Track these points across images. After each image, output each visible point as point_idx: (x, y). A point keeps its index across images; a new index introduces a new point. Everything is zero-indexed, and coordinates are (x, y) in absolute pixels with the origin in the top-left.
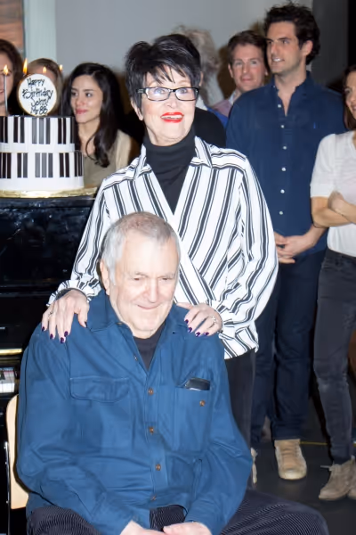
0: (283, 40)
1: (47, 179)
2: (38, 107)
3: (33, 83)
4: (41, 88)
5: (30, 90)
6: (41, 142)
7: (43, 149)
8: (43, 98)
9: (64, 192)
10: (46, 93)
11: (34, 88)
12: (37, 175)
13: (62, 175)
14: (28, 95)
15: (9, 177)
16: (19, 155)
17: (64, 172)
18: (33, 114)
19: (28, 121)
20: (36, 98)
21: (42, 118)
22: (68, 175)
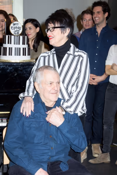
0: (98, 12)
1: (19, 56)
2: (16, 33)
3: (15, 24)
4: (17, 26)
5: (13, 27)
6: (17, 44)
7: (17, 46)
8: (18, 29)
9: (24, 61)
10: (19, 28)
11: (15, 26)
12: (15, 55)
13: (23, 55)
14: (13, 28)
15: (6, 55)
16: (9, 48)
17: (24, 54)
18: (14, 34)
19: (13, 37)
20: (16, 30)
21: (17, 36)
22: (25, 55)
